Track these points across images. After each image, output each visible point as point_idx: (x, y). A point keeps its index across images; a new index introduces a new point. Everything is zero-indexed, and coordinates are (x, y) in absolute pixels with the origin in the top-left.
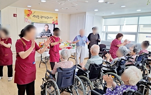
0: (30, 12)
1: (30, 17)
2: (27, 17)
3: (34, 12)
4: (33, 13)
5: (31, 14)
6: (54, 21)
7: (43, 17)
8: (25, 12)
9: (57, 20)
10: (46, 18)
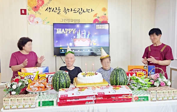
0: (40, 2)
2: (33, 11)
3: (48, 1)
4: (45, 2)
5: (41, 6)
6: (96, 18)
7: (70, 10)
8: (29, 3)
9: (106, 14)
10: (77, 11)
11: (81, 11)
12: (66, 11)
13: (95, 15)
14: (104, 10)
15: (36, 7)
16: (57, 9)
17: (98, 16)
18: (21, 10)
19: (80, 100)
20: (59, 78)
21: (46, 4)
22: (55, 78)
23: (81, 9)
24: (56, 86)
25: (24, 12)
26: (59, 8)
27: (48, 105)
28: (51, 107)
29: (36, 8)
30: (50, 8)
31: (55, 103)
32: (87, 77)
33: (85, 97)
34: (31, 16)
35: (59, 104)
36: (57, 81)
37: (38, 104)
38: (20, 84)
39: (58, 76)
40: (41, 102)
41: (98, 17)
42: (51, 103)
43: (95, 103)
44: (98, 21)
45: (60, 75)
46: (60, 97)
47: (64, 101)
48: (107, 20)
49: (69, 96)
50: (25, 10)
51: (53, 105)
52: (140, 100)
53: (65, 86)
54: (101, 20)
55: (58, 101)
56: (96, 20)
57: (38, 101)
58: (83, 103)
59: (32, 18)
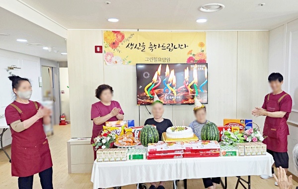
0: (120, 37)
1: (118, 48)
2: (110, 48)
3: (129, 35)
4: (126, 37)
5: (121, 41)
6: (191, 56)
8: (105, 38)
9: (203, 51)
12: (152, 47)
13: (190, 52)
14: (202, 45)
15: (114, 43)
16: (141, 45)
17: (193, 53)
18: (96, 47)
19: (168, 154)
20: (147, 132)
21: (127, 38)
22: (143, 133)
23: (171, 45)
24: (144, 141)
25: (99, 49)
26: (143, 43)
27: (138, 158)
28: (140, 160)
29: (114, 45)
30: (131, 45)
31: (144, 157)
32: (176, 131)
33: (173, 151)
34: (108, 54)
35: (149, 158)
36: (145, 136)
37: (128, 157)
38: (109, 138)
40: (131, 156)
41: (194, 55)
42: (141, 157)
43: (184, 157)
44: (194, 60)
45: (148, 130)
46: (149, 151)
47: (153, 155)
48: (206, 58)
49: (158, 150)
50: (101, 47)
51: (142, 158)
52: (228, 155)
53: (153, 141)
54: (197, 58)
55: (148, 155)
56: (190, 59)
57: (128, 155)
58: (172, 157)
59: (109, 57)
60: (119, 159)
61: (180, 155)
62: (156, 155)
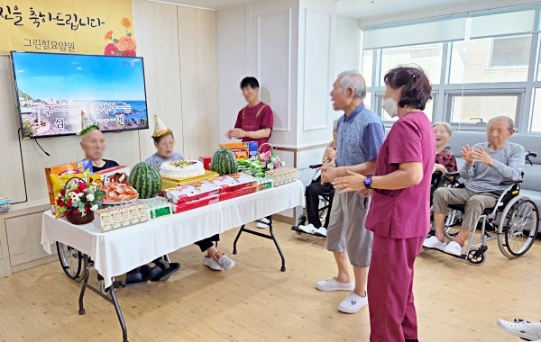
6: (111, 42)
7: (48, 16)
9: (130, 35)
10: (64, 22)
11: (74, 22)
12: (37, 18)
13: (109, 35)
14: (126, 23)
16: (13, 11)
17: (114, 37)
19: (201, 199)
23: (73, 17)
26: (16, 8)
31: (171, 210)
33: (206, 194)
37: (150, 216)
39: (148, 171)
41: (116, 41)
42: (166, 211)
43: (221, 200)
44: (116, 50)
46: (178, 198)
47: (183, 205)
48: (135, 48)
51: (169, 213)
52: (264, 188)
54: (122, 48)
56: (110, 48)
57: (149, 211)
58: (206, 203)
60: (137, 221)
61: (216, 198)
62: (188, 203)
